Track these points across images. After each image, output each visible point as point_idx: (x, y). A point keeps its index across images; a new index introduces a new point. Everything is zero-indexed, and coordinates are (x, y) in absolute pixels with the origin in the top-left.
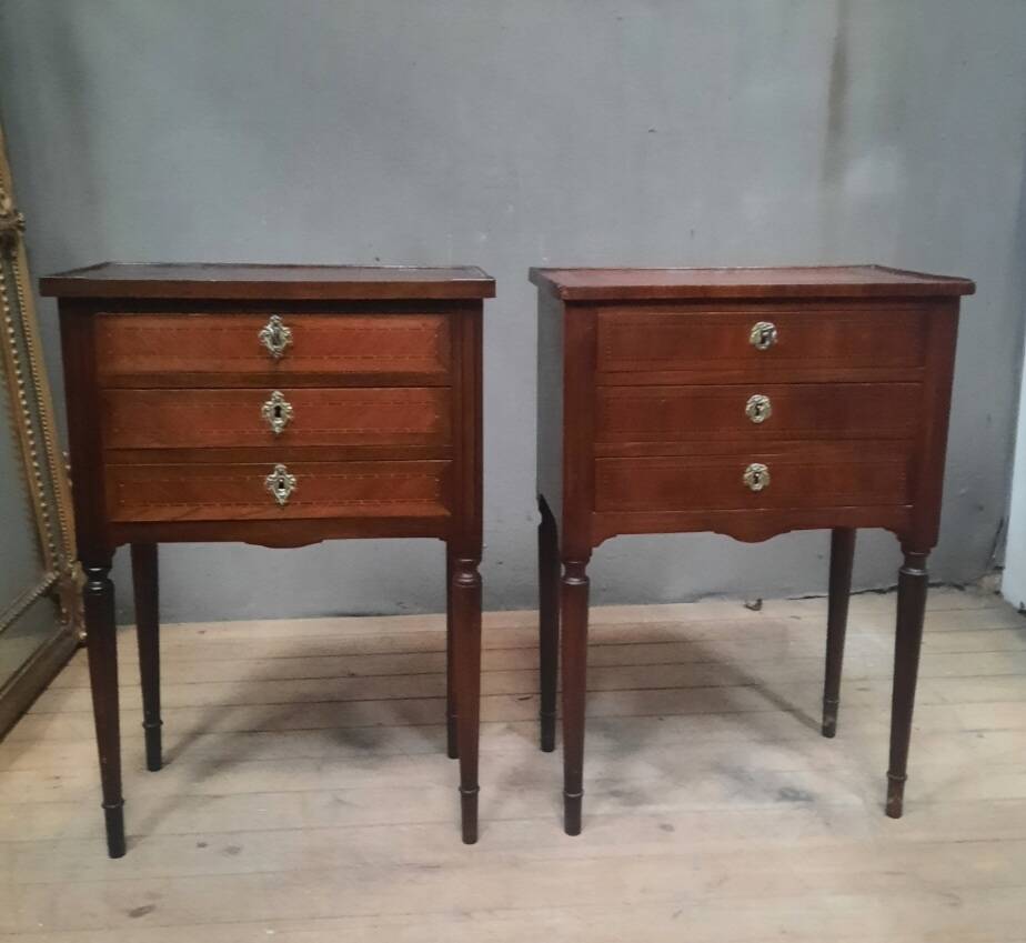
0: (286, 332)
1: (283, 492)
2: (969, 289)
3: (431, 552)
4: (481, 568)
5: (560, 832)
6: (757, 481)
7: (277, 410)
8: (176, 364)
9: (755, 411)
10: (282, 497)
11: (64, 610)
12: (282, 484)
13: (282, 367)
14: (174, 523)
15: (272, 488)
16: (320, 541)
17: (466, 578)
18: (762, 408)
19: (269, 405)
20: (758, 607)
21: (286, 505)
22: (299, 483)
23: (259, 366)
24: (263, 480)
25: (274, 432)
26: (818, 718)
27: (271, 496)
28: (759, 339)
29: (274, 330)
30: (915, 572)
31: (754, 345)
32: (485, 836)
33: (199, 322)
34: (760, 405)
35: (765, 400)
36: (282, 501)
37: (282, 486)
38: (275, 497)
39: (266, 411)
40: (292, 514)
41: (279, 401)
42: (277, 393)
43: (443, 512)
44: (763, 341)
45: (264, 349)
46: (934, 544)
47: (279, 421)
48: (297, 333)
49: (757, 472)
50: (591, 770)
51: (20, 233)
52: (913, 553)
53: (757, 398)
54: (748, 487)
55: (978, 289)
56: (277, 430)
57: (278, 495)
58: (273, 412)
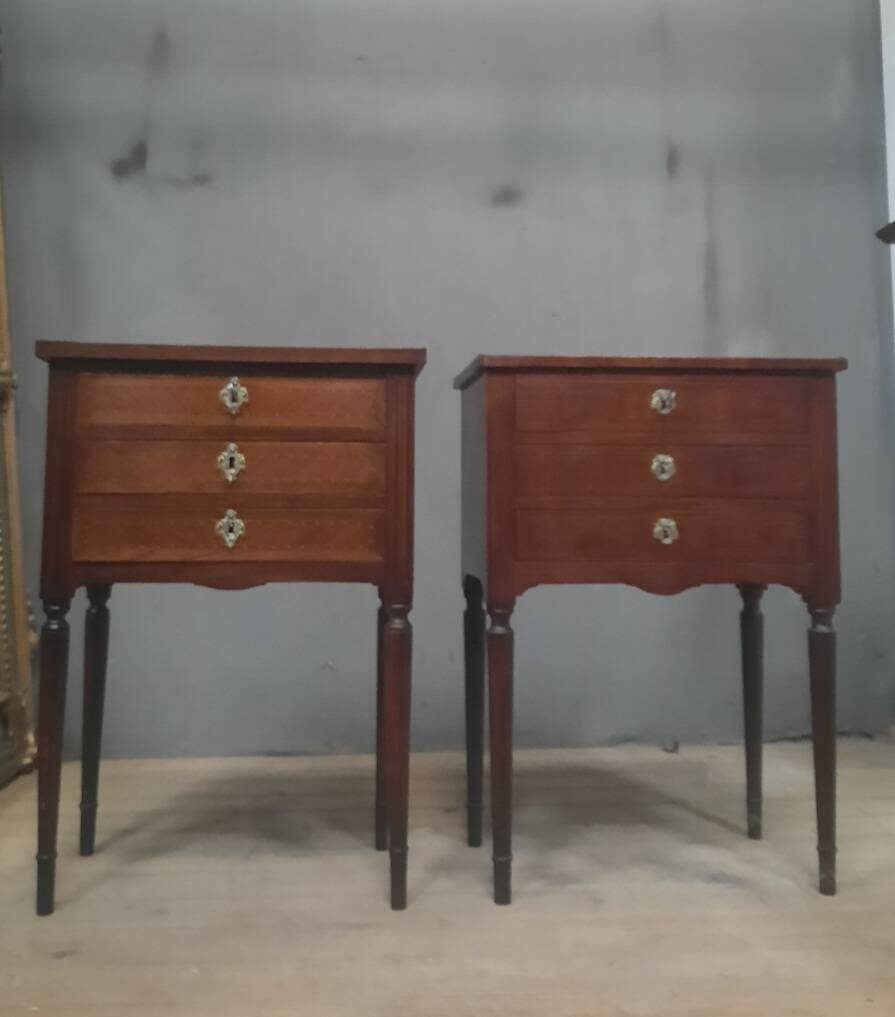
0: (242, 391)
1: (232, 536)
2: (842, 364)
3: (365, 597)
4: (412, 617)
5: (490, 903)
6: (666, 536)
7: (231, 462)
8: (146, 419)
9: (660, 470)
10: (230, 540)
11: (11, 733)
12: (231, 528)
13: (239, 422)
14: (131, 563)
15: (222, 531)
16: (263, 583)
17: (397, 624)
18: (666, 467)
19: (224, 456)
20: (675, 748)
21: (234, 548)
22: (247, 527)
23: (218, 421)
24: (214, 524)
25: (227, 481)
26: (744, 825)
27: (220, 540)
28: (660, 405)
29: (234, 391)
30: (822, 629)
31: (655, 410)
32: (413, 906)
33: (167, 382)
34: (663, 464)
35: (669, 459)
36: (230, 545)
37: (231, 530)
38: (224, 541)
39: (222, 461)
40: (239, 557)
41: (233, 452)
42: (232, 446)
43: (376, 558)
44: (664, 406)
45: (223, 405)
46: (837, 600)
47: (233, 471)
48: (253, 393)
49: (665, 528)
50: (519, 860)
51: (13, 391)
52: (819, 611)
53: (661, 457)
54: (658, 541)
55: (850, 365)
56: (230, 478)
57: (227, 539)
58: (228, 462)
